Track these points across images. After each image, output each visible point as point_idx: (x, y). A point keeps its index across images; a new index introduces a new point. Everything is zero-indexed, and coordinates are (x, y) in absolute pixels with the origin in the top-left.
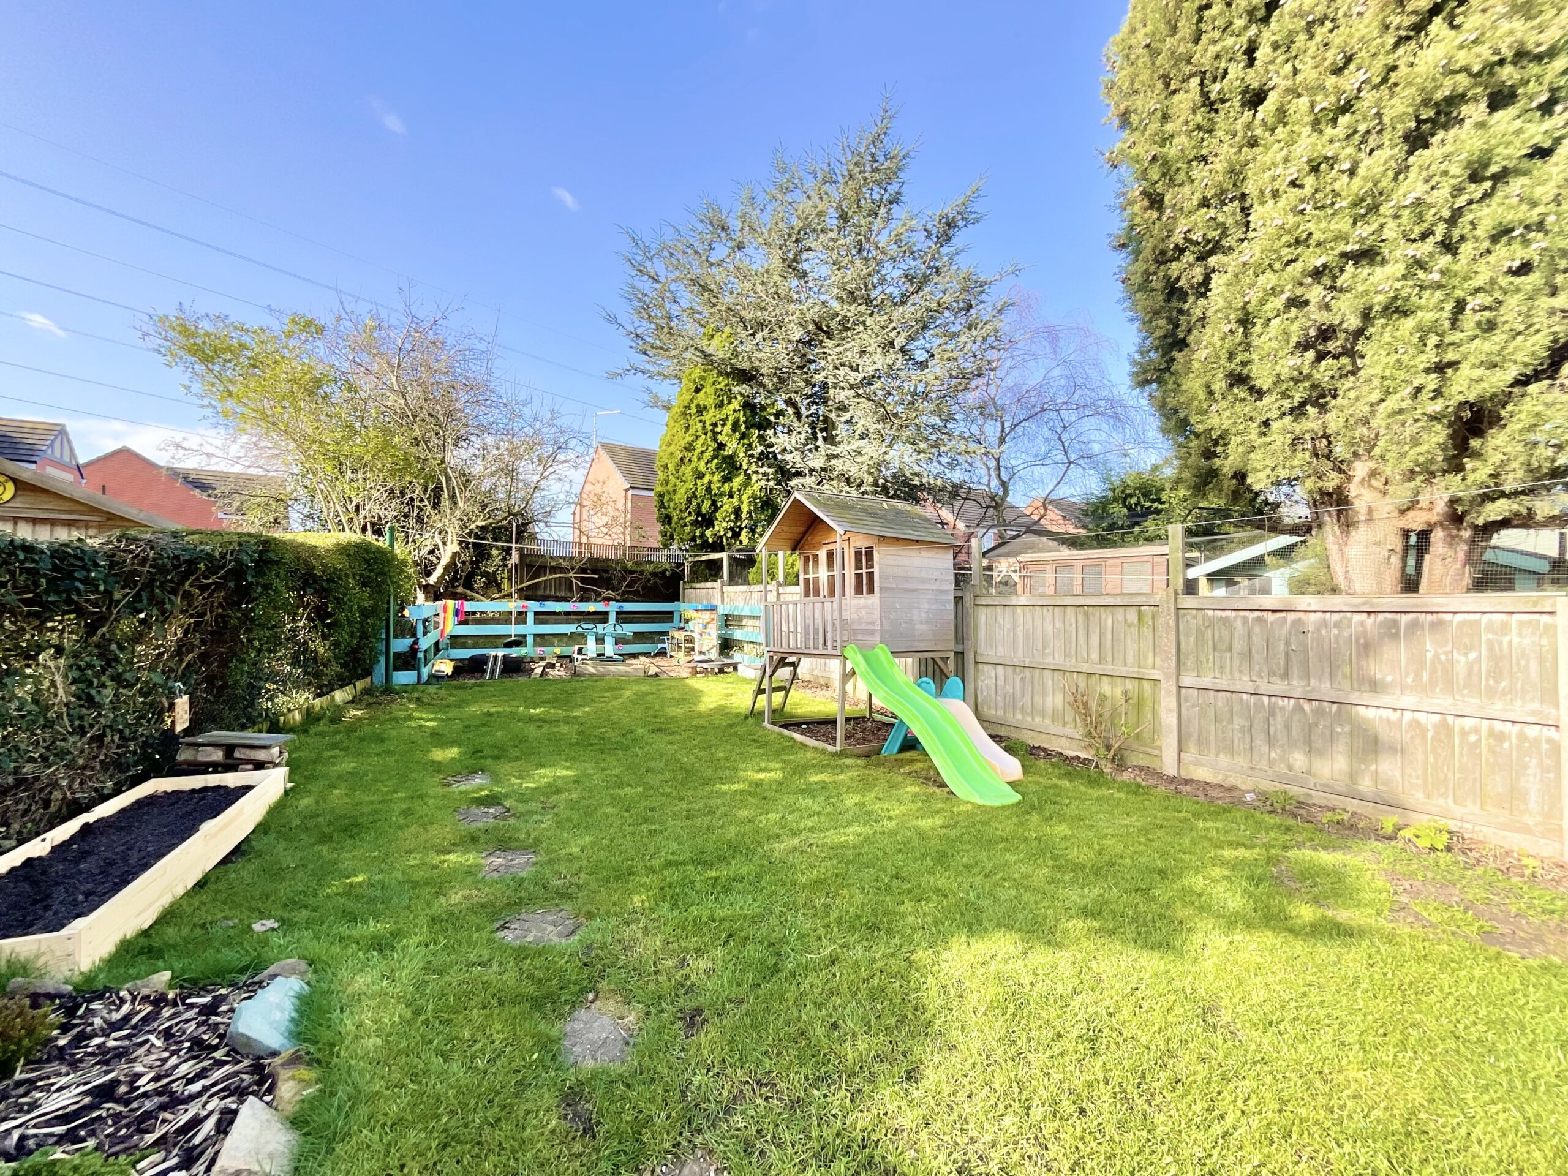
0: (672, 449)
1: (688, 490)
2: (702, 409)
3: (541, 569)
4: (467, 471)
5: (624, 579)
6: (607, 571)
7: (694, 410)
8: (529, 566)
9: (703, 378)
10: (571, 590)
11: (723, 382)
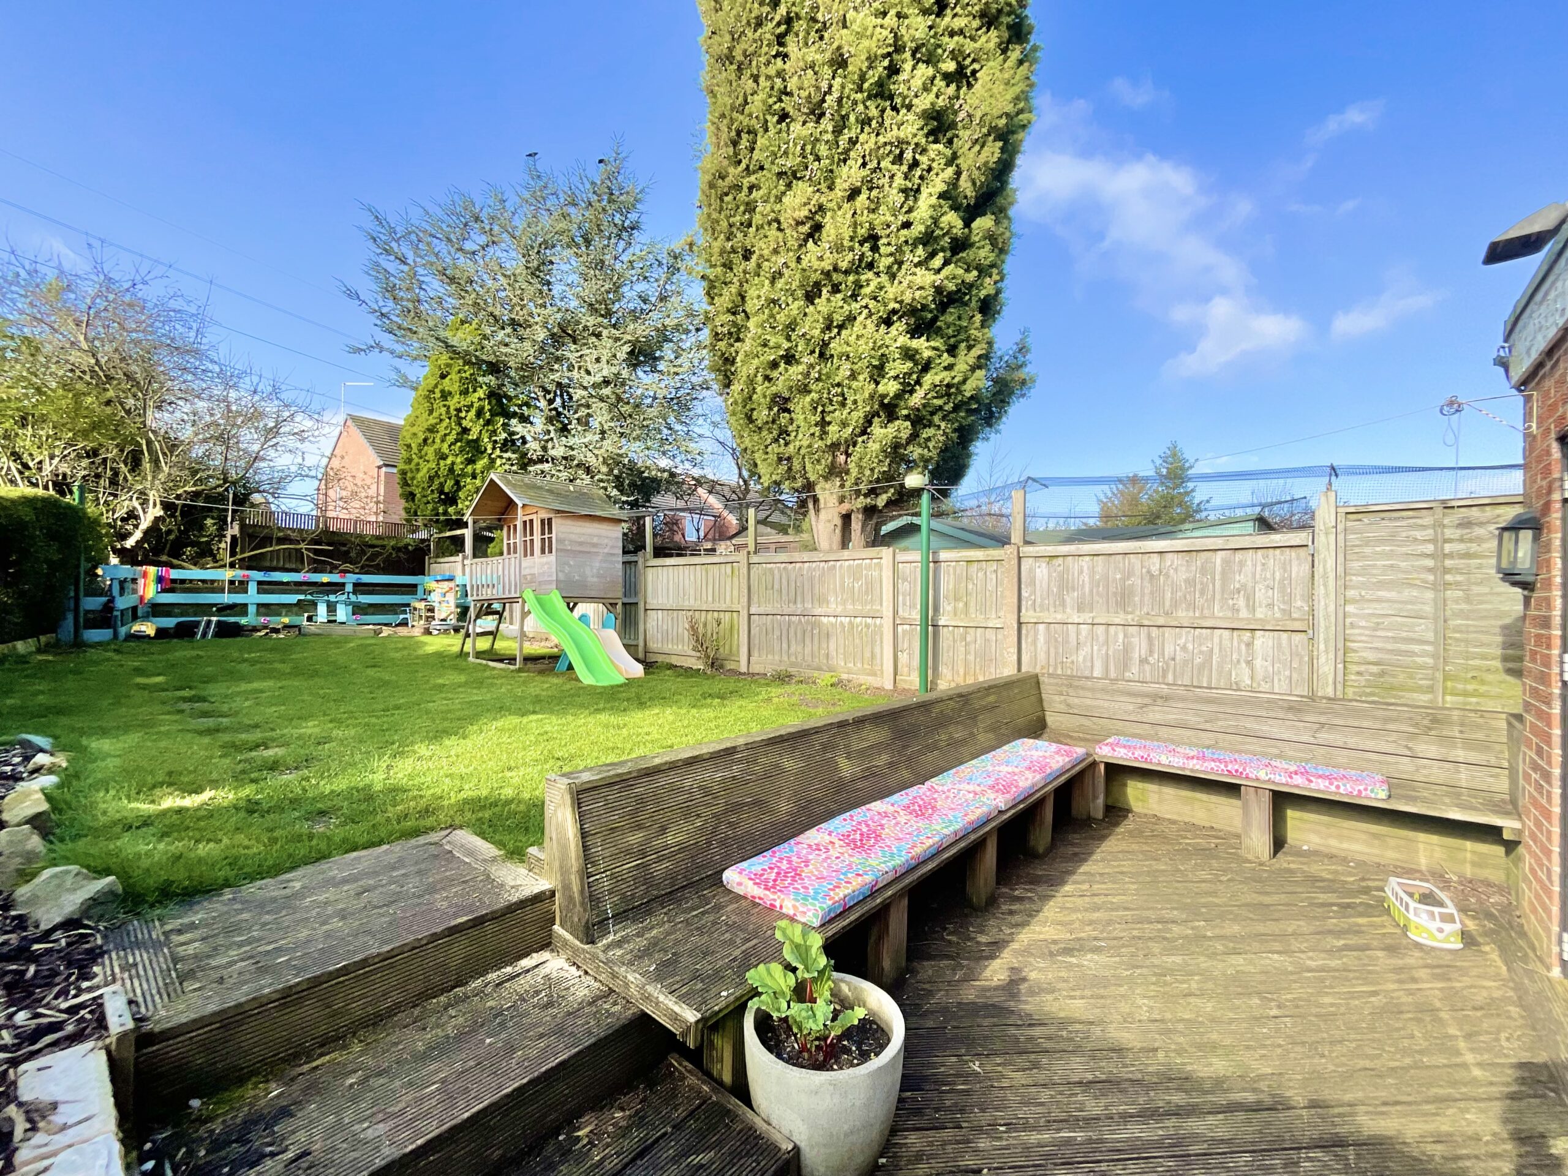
0: (415, 430)
1: (429, 470)
2: (445, 395)
3: (267, 540)
4: (172, 435)
5: (363, 553)
6: (344, 545)
7: (438, 395)
8: (252, 537)
9: (448, 365)
10: (302, 562)
11: (469, 371)
